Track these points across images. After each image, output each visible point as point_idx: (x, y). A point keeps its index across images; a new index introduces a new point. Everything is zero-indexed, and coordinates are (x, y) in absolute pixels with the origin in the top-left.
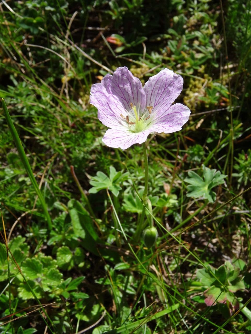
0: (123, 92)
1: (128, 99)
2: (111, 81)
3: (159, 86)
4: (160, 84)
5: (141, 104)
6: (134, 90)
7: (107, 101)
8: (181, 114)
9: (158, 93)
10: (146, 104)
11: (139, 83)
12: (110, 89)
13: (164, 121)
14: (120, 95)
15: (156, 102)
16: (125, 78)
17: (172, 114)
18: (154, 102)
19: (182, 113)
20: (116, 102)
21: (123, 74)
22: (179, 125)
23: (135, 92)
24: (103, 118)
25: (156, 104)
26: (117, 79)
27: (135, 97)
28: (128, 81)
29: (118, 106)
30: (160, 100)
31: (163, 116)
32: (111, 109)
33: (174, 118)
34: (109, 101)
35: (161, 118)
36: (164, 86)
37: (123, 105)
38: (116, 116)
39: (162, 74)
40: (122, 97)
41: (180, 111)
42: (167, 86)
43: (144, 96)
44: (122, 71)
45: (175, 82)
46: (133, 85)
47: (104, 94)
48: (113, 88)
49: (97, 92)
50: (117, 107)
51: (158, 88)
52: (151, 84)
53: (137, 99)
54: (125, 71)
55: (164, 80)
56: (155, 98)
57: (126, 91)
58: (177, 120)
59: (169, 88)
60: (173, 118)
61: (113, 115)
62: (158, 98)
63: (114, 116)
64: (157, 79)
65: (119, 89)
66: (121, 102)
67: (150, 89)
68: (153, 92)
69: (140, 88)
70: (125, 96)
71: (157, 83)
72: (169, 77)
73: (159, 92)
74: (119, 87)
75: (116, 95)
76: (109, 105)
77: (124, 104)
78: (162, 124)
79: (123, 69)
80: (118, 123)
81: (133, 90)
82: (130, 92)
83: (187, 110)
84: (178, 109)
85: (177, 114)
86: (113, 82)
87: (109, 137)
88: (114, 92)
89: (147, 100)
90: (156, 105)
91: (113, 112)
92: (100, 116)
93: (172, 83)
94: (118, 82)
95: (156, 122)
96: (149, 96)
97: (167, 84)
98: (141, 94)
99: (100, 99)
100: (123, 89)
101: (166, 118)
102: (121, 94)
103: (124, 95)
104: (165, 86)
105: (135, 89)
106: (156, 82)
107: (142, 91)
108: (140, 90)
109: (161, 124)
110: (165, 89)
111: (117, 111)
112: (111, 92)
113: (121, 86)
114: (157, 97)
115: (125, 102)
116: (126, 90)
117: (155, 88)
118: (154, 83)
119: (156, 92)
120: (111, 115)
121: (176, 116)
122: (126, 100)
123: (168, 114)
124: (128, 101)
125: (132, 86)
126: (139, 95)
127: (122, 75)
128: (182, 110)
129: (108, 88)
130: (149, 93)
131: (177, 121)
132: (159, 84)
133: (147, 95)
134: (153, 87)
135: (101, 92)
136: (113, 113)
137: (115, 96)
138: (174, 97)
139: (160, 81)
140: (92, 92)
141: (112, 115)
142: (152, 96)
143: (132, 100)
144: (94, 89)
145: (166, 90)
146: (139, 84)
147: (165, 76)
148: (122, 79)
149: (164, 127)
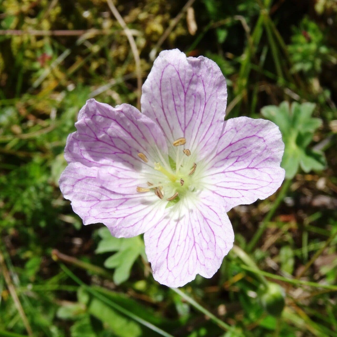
0: (111, 143)
1: (128, 147)
2: (80, 142)
3: (170, 92)
4: (169, 87)
5: (156, 141)
6: (129, 127)
7: (99, 185)
8: (260, 138)
9: (175, 105)
10: (165, 135)
11: (131, 110)
12: (87, 156)
13: (227, 158)
14: (109, 152)
15: (183, 122)
16: (99, 119)
17: (240, 142)
18: (178, 125)
19: (260, 135)
20: (112, 170)
21: (93, 116)
22: (269, 161)
23: (133, 129)
24: (120, 227)
25: (183, 126)
26: (88, 131)
27: (138, 136)
28: (109, 120)
29: (120, 176)
30: (188, 117)
31: (220, 150)
32: (114, 193)
33: (249, 149)
34: (103, 181)
35: (218, 154)
36: (180, 87)
37: (125, 165)
38: (131, 196)
39: (162, 67)
40: (115, 153)
41: (254, 133)
42: (186, 85)
43: (152, 125)
44: (87, 111)
45: (200, 74)
46: (122, 119)
47: (87, 177)
48: (90, 150)
49: (73, 186)
50: (119, 178)
51: (171, 96)
52: (153, 97)
53: (144, 138)
54: (93, 108)
55: (174, 77)
56: (175, 116)
57: (114, 137)
58: (259, 151)
59: (193, 87)
60: (245, 151)
61: (125, 200)
62: (181, 115)
63: (127, 199)
64: (159, 81)
65: (101, 144)
66: (119, 161)
67: (156, 107)
68: (165, 109)
69: (138, 117)
70: (119, 146)
71: (162, 89)
72: (181, 67)
73: (177, 102)
74: (98, 140)
75: (103, 158)
76: (108, 188)
77: (125, 162)
78: (227, 166)
79: (87, 108)
80: (143, 207)
81: (126, 128)
82: (123, 134)
83: (267, 125)
84: (245, 129)
85: (252, 140)
86: (84, 141)
87: (159, 261)
88: (97, 155)
89: (162, 129)
90: (186, 128)
91: (120, 194)
92: (114, 230)
93: (195, 78)
94: (93, 135)
95: (210, 165)
96: (162, 120)
97: (183, 82)
98: (146, 125)
99: (88, 192)
100: (108, 137)
101: (229, 152)
102: (109, 149)
103: (115, 147)
104: (183, 87)
105: (129, 123)
106: (160, 89)
107: (144, 119)
108: (138, 120)
109: (223, 165)
110: (185, 94)
111: (126, 185)
112: (92, 160)
113: (101, 136)
114: (179, 113)
115: (125, 156)
116: (114, 134)
117: (163, 100)
118: (156, 92)
119: (171, 105)
120: (121, 204)
121: (251, 144)
122: (124, 152)
123: (231, 145)
124: (129, 152)
125: (121, 123)
126: (143, 129)
127: (92, 119)
128: (257, 129)
129: (84, 158)
130: (158, 115)
131: (260, 155)
132: (167, 90)
133: (157, 120)
134: (159, 99)
135: (79, 180)
136: (122, 197)
137: (103, 161)
138: (219, 105)
139: (167, 82)
140: (67, 194)
141: (123, 201)
142: (168, 117)
143: (135, 145)
144: (65, 186)
145: (189, 93)
146: (133, 112)
147: (170, 68)
148: (96, 124)
149: (237, 172)
